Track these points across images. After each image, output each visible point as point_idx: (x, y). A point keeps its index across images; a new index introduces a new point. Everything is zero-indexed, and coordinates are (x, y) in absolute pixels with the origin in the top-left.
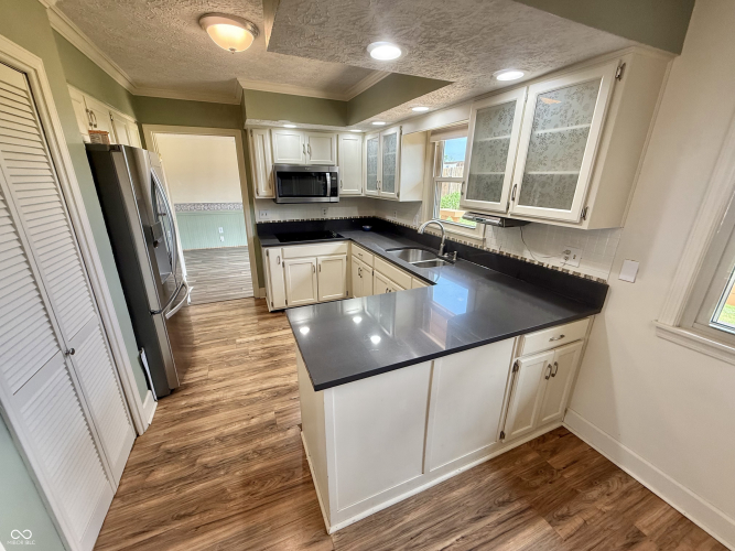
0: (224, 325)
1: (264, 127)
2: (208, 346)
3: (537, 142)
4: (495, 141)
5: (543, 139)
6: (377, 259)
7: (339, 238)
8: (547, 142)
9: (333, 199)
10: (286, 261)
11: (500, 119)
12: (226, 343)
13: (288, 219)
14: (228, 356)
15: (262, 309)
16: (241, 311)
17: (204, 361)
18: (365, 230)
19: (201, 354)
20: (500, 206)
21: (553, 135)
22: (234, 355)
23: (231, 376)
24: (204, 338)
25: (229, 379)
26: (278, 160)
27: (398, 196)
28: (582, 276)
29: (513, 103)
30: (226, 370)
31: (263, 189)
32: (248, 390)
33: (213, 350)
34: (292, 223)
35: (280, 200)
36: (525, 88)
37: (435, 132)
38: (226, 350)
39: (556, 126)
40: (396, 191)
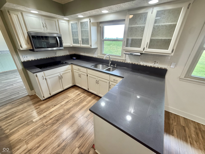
0: (19, 115)
1: (18, 10)
2: (17, 131)
3: (156, 28)
4: (138, 27)
5: (158, 27)
6: (88, 70)
7: (66, 64)
8: (160, 28)
9: (61, 48)
10: (46, 77)
11: (140, 19)
12: (28, 124)
13: (39, 58)
14: (34, 131)
15: (36, 100)
16: (26, 105)
17: (19, 141)
18: (74, 59)
19: (14, 138)
20: (141, 49)
21: (162, 26)
22: (36, 129)
23: (42, 141)
24: (11, 127)
25: (43, 143)
26: (30, 30)
27: (91, 46)
28: (160, 68)
29: (147, 13)
30: (37, 139)
31: (24, 44)
32: (57, 144)
33: (22, 131)
34: (41, 60)
35: (36, 50)
36: (152, 9)
37: (101, 23)
38: (30, 128)
39: (164, 23)
40: (90, 44)
